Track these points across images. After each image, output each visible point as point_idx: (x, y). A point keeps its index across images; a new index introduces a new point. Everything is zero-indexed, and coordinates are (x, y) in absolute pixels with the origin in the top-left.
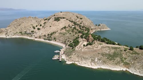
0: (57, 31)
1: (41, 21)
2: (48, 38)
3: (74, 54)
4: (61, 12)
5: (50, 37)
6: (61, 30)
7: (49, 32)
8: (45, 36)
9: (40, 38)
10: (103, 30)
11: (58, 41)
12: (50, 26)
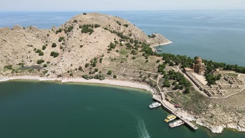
0: (103, 56)
1: (48, 35)
2: (90, 73)
3: (210, 106)
4: (85, 14)
5: (96, 70)
6: (108, 53)
7: (85, 58)
8: (80, 69)
9: (71, 75)
10: (163, 44)
11: (122, 77)
12: (81, 46)
